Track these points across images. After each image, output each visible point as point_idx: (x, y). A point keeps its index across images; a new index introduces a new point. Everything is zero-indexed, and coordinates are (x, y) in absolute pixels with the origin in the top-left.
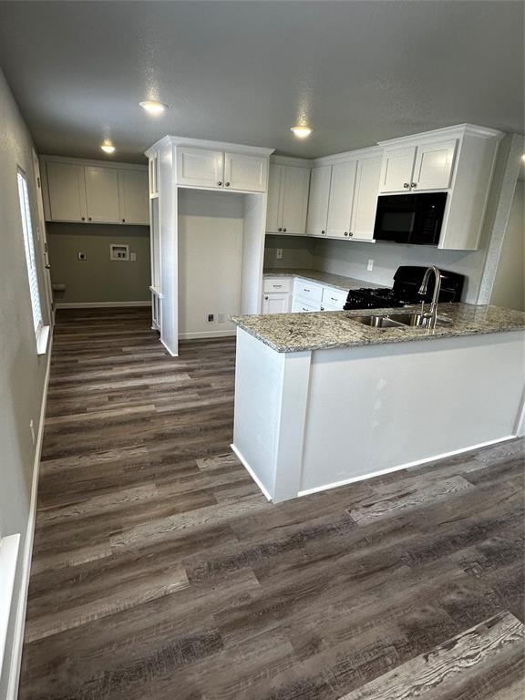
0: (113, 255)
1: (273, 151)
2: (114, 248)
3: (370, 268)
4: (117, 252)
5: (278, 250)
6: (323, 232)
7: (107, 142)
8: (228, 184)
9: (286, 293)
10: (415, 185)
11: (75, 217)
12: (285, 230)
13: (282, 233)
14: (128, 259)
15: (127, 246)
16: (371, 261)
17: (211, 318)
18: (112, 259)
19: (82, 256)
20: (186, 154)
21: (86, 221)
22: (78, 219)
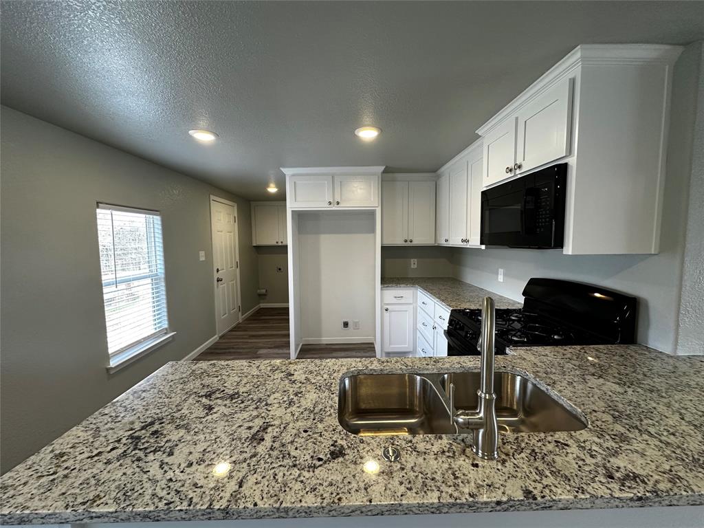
1: (382, 168)
3: (501, 278)
5: (412, 260)
6: (446, 241)
7: (272, 185)
8: (338, 203)
9: (410, 304)
10: (520, 167)
12: (411, 241)
13: (408, 244)
16: (501, 271)
17: (346, 325)
19: (280, 269)
20: (297, 182)
22: (273, 243)
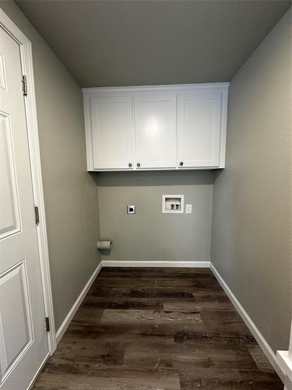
0: (166, 207)
2: (167, 199)
4: (170, 203)
11: (121, 165)
14: (181, 211)
15: (182, 197)
18: (164, 211)
19: (131, 210)
21: (135, 168)
